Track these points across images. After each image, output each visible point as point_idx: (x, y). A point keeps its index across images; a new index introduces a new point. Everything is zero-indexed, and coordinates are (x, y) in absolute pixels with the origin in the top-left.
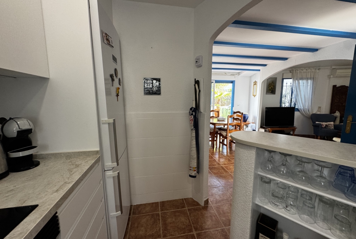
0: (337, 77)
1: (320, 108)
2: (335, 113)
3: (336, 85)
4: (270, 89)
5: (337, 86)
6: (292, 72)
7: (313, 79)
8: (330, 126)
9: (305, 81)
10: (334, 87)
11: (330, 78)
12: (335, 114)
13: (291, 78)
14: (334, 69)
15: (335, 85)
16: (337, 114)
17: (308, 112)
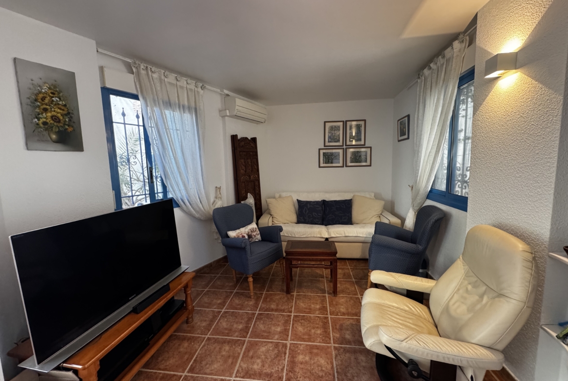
0: (237, 117)
1: (218, 189)
2: (246, 198)
3: (236, 136)
4: (49, 121)
5: (239, 137)
6: (134, 70)
7: (195, 110)
8: (255, 234)
9: (177, 114)
10: (234, 138)
11: (223, 117)
12: (247, 200)
13: (135, 92)
14: (228, 95)
15: (234, 134)
16: (250, 200)
17: (201, 206)
